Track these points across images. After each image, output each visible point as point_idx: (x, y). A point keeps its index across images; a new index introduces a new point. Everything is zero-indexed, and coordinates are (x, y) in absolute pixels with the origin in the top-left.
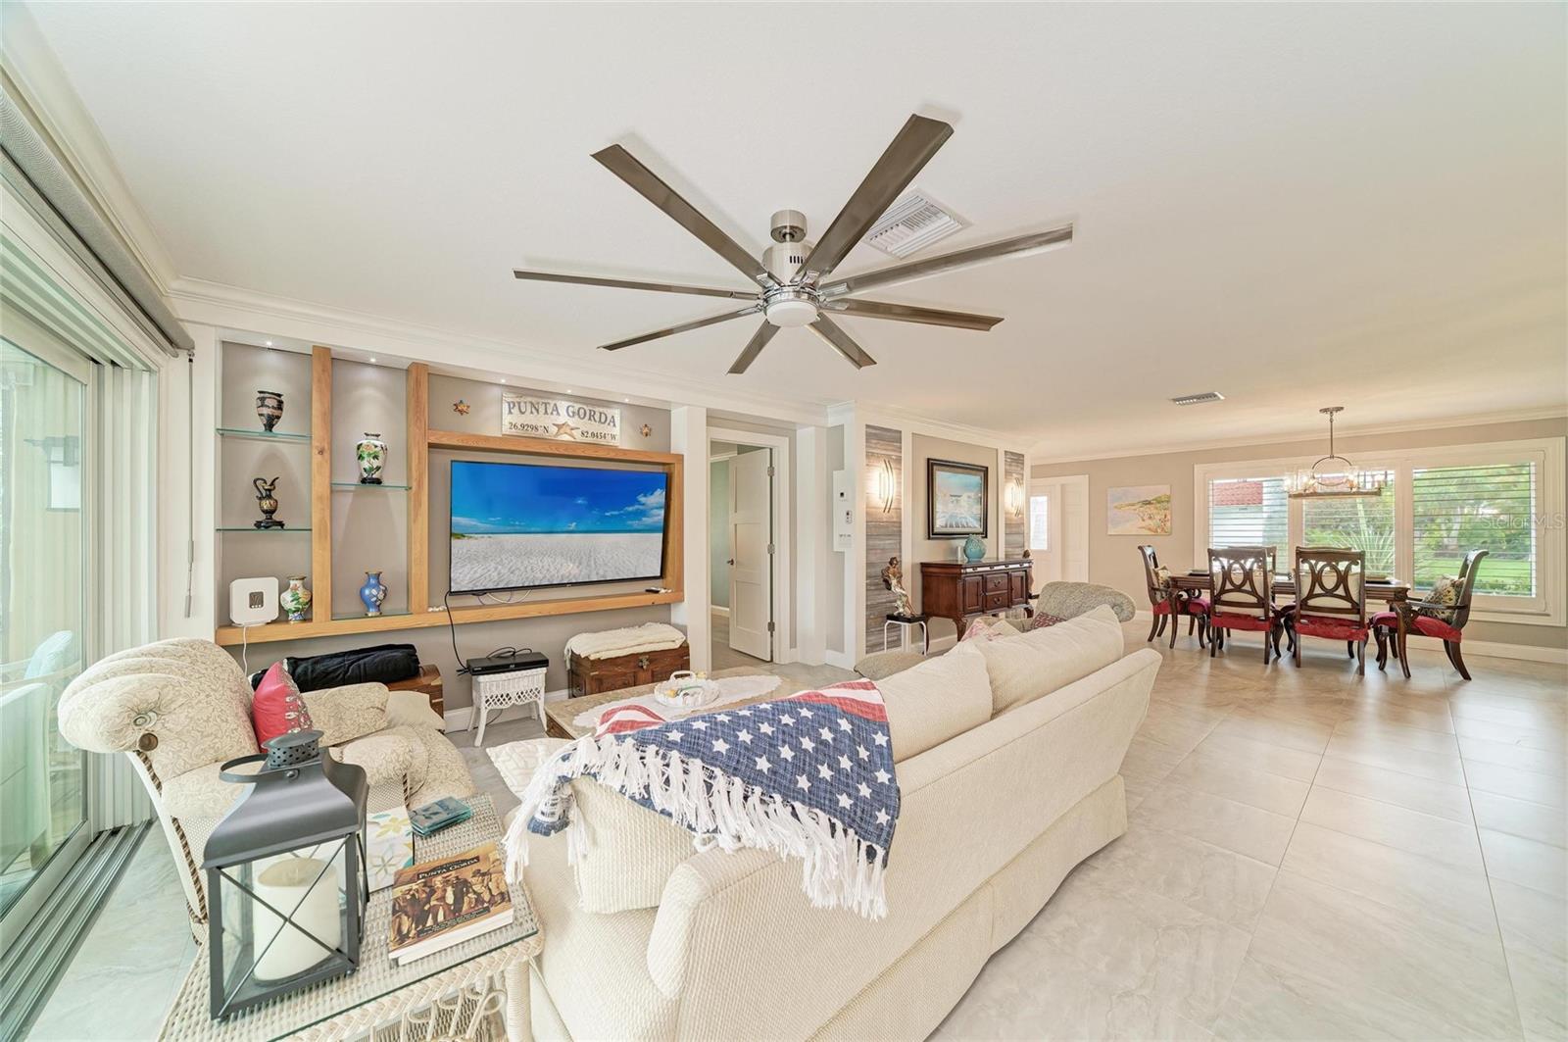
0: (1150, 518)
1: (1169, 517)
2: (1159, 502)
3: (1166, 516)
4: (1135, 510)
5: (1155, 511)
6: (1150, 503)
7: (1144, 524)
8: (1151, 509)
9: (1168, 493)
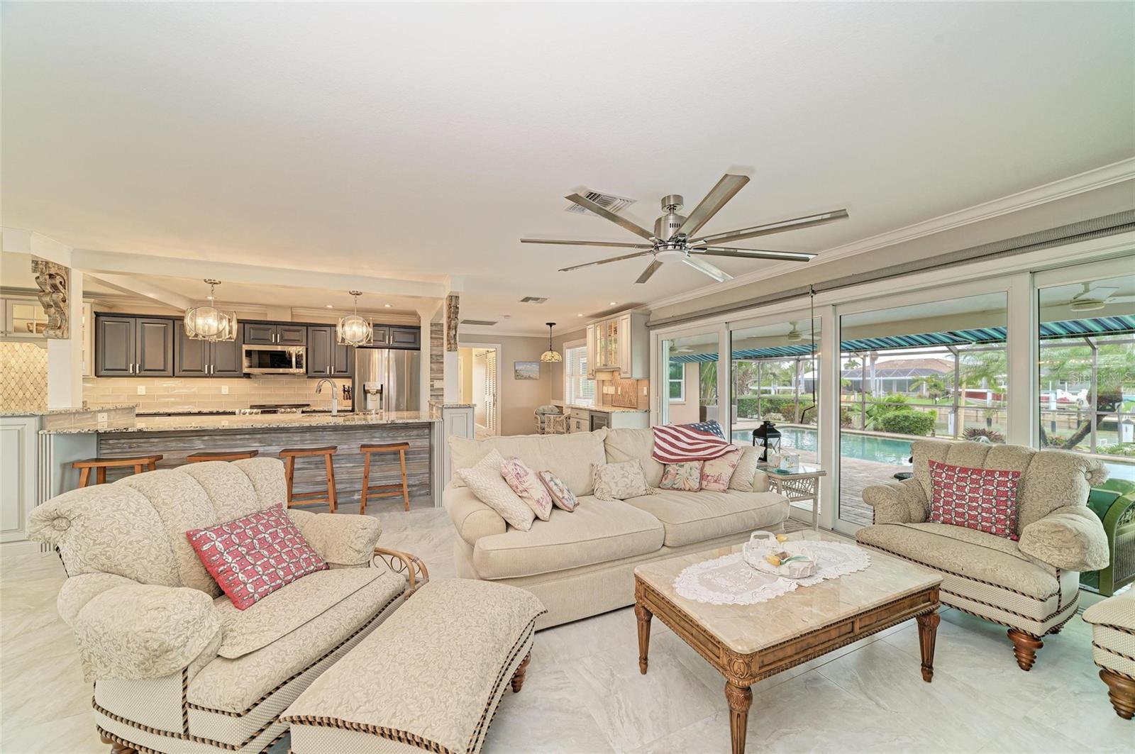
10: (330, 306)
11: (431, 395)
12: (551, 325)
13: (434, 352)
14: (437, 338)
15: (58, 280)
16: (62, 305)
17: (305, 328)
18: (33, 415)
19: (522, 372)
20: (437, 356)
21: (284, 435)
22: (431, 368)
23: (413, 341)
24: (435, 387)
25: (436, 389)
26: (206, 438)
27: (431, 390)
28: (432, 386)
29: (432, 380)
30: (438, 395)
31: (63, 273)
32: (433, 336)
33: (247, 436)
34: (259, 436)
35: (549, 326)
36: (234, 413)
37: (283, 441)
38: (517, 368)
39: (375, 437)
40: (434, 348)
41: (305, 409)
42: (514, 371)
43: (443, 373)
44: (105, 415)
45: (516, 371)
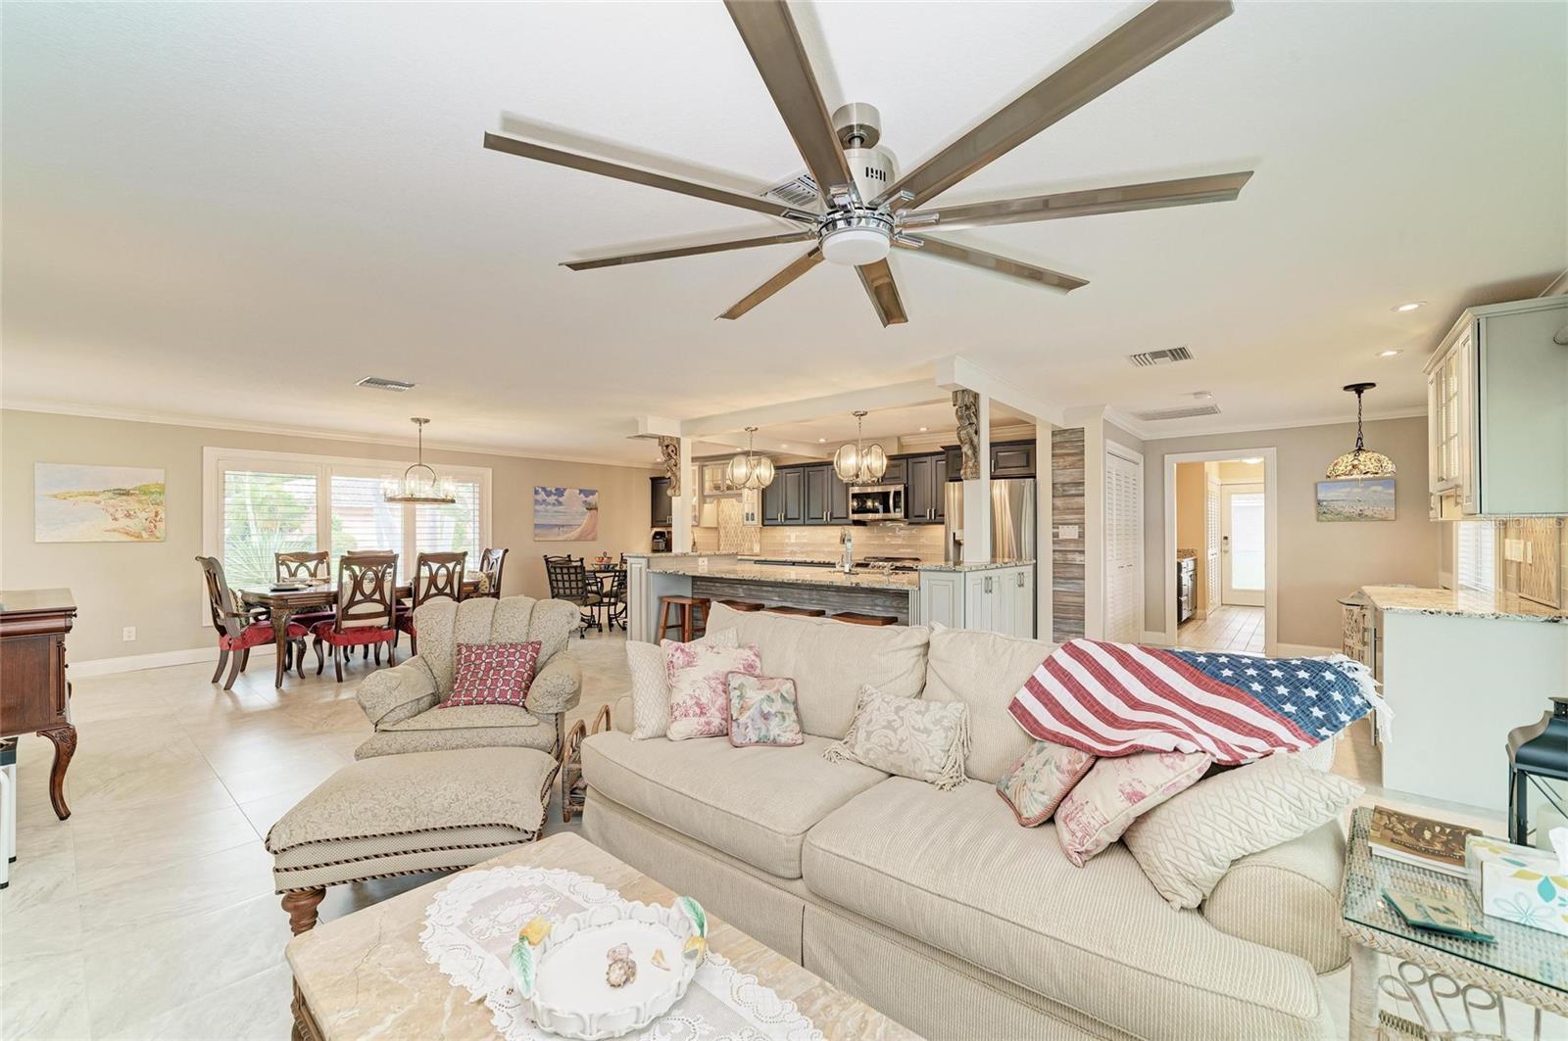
0: (128, 516)
1: (162, 515)
2: (145, 493)
3: (156, 515)
4: (99, 502)
5: (137, 506)
6: (127, 493)
7: (115, 525)
8: (131, 504)
9: (161, 482)
10: (923, 429)
11: (1054, 551)
12: (1359, 389)
13: (1061, 479)
14: (1062, 456)
15: (671, 448)
16: (674, 468)
17: (905, 461)
18: (644, 557)
19: (1336, 505)
20: (1064, 484)
21: (796, 591)
22: (1053, 504)
23: (1025, 464)
24: (1061, 537)
25: (1062, 541)
26: (745, 587)
27: (1054, 543)
28: (1055, 535)
29: (1055, 525)
30: (1066, 551)
31: (675, 442)
32: (1057, 452)
33: (770, 589)
34: (778, 590)
35: (1353, 394)
36: (833, 565)
37: (795, 598)
38: (1321, 496)
39: (878, 605)
40: (1058, 472)
41: (898, 564)
42: (1313, 504)
43: (1083, 513)
44: (706, 559)
45: (1319, 503)
